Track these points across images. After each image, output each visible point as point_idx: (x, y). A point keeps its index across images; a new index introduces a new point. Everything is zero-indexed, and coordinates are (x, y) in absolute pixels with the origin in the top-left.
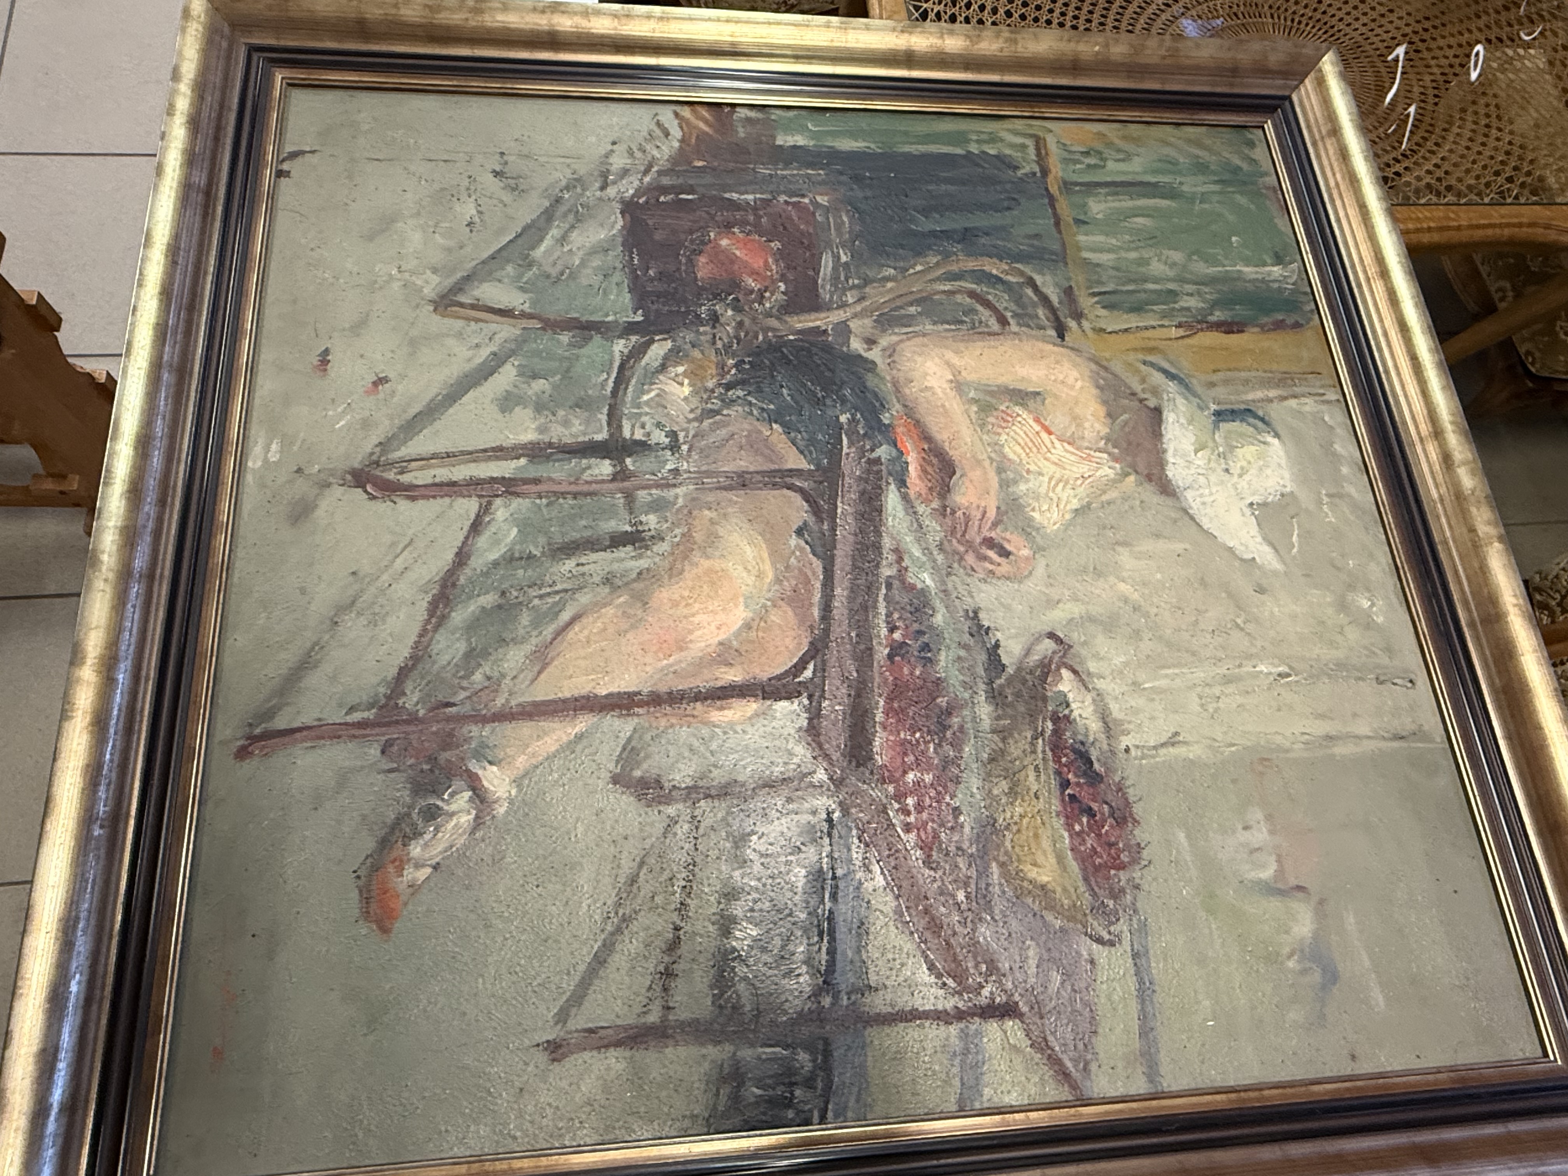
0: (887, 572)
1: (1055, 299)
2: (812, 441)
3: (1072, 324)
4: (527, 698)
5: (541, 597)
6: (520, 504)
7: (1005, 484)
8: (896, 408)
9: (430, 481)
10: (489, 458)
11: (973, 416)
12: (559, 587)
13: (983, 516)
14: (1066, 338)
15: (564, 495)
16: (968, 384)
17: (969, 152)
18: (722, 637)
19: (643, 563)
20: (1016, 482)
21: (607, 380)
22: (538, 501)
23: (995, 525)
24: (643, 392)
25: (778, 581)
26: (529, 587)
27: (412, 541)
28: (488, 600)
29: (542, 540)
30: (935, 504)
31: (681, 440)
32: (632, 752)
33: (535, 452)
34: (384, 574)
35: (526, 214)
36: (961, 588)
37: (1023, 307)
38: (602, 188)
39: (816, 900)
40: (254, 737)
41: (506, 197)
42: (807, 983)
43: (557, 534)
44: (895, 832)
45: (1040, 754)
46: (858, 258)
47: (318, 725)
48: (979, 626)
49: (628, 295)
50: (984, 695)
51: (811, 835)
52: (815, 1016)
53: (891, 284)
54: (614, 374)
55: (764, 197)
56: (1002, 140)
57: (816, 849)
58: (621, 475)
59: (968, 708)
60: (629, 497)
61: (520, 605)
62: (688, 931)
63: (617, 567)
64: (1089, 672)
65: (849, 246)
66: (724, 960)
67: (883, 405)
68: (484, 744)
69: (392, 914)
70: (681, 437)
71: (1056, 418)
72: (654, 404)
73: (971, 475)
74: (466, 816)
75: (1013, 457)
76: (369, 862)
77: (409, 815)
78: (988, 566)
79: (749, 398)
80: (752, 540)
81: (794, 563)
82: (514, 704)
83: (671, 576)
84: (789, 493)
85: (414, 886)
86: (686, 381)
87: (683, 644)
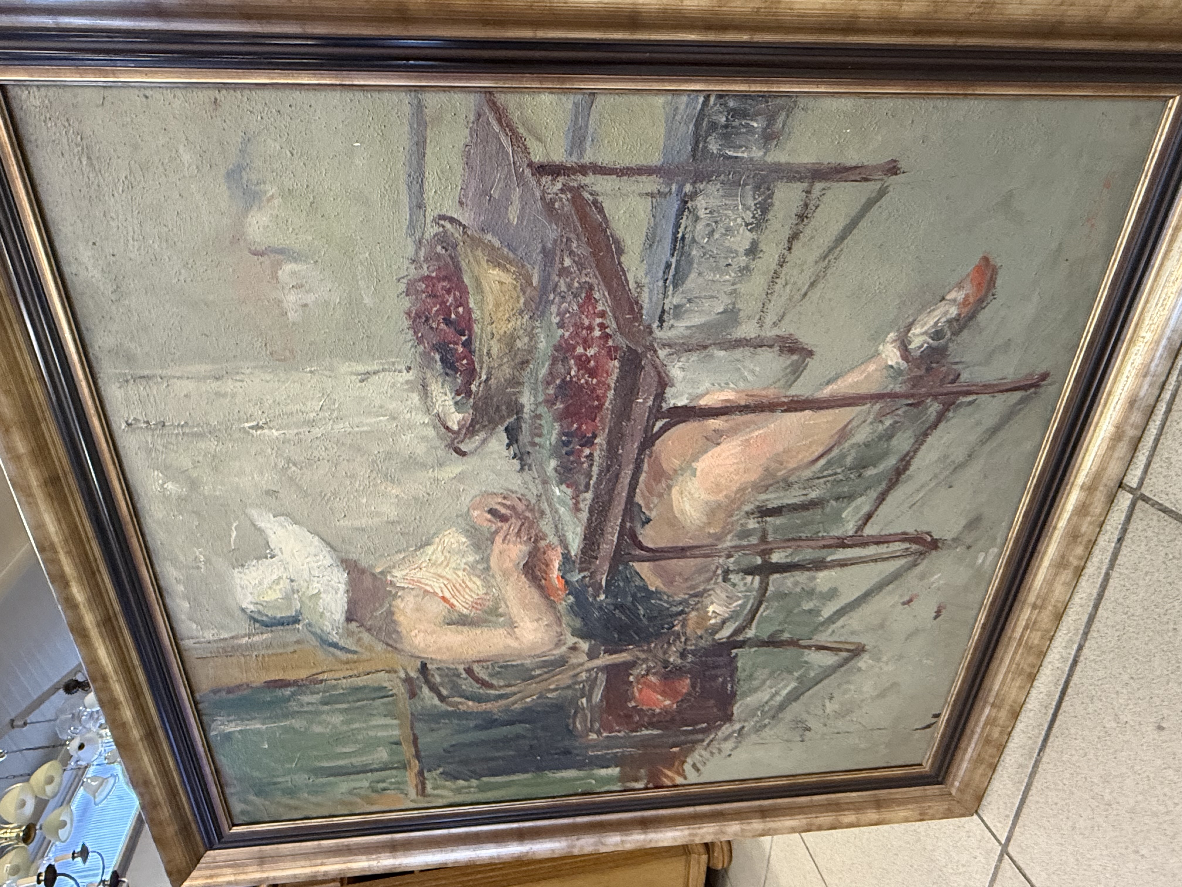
0: (589, 496)
1: (426, 690)
2: (627, 580)
3: (413, 674)
4: (858, 409)
5: (836, 474)
6: (837, 532)
7: (486, 560)
8: (562, 606)
9: (891, 544)
10: (850, 559)
11: (503, 606)
12: (822, 481)
13: (506, 536)
14: (419, 663)
15: (808, 539)
16: (503, 626)
17: (478, 779)
18: (718, 449)
19: (763, 497)
21: (764, 611)
22: (825, 534)
23: (496, 532)
24: (740, 606)
25: (669, 487)
26: (842, 480)
27: (910, 508)
28: (871, 472)
29: (828, 510)
30: (543, 544)
32: (797, 371)
33: (820, 565)
34: (933, 484)
35: (796, 708)
36: (531, 485)
37: (451, 681)
38: (743, 727)
39: (682, 263)
40: (1036, 385)
41: (805, 716)
42: (701, 203)
43: (817, 514)
44: (613, 311)
45: (485, 366)
46: (574, 702)
47: (996, 394)
48: (521, 459)
49: (739, 664)
50: (525, 410)
51: (678, 311)
52: (700, 177)
53: (552, 687)
54: (758, 615)
55: (634, 734)
56: (452, 790)
57: (676, 301)
58: (766, 553)
59: (540, 399)
60: (763, 539)
61: (850, 469)
62: (781, 247)
63: (781, 494)
64: (434, 427)
65: (579, 709)
66: (759, 224)
67: (571, 607)
68: (895, 378)
69: (978, 269)
70: (720, 579)
71: (436, 608)
72: (735, 598)
73: (511, 565)
74: (917, 330)
75: (475, 579)
76: (985, 304)
77: (953, 334)
78: (508, 503)
79: (668, 606)
80: (683, 512)
81: (656, 500)
82: (869, 405)
83: (745, 489)
84: (651, 546)
85: (960, 286)
86: (710, 614)
87: (746, 444)
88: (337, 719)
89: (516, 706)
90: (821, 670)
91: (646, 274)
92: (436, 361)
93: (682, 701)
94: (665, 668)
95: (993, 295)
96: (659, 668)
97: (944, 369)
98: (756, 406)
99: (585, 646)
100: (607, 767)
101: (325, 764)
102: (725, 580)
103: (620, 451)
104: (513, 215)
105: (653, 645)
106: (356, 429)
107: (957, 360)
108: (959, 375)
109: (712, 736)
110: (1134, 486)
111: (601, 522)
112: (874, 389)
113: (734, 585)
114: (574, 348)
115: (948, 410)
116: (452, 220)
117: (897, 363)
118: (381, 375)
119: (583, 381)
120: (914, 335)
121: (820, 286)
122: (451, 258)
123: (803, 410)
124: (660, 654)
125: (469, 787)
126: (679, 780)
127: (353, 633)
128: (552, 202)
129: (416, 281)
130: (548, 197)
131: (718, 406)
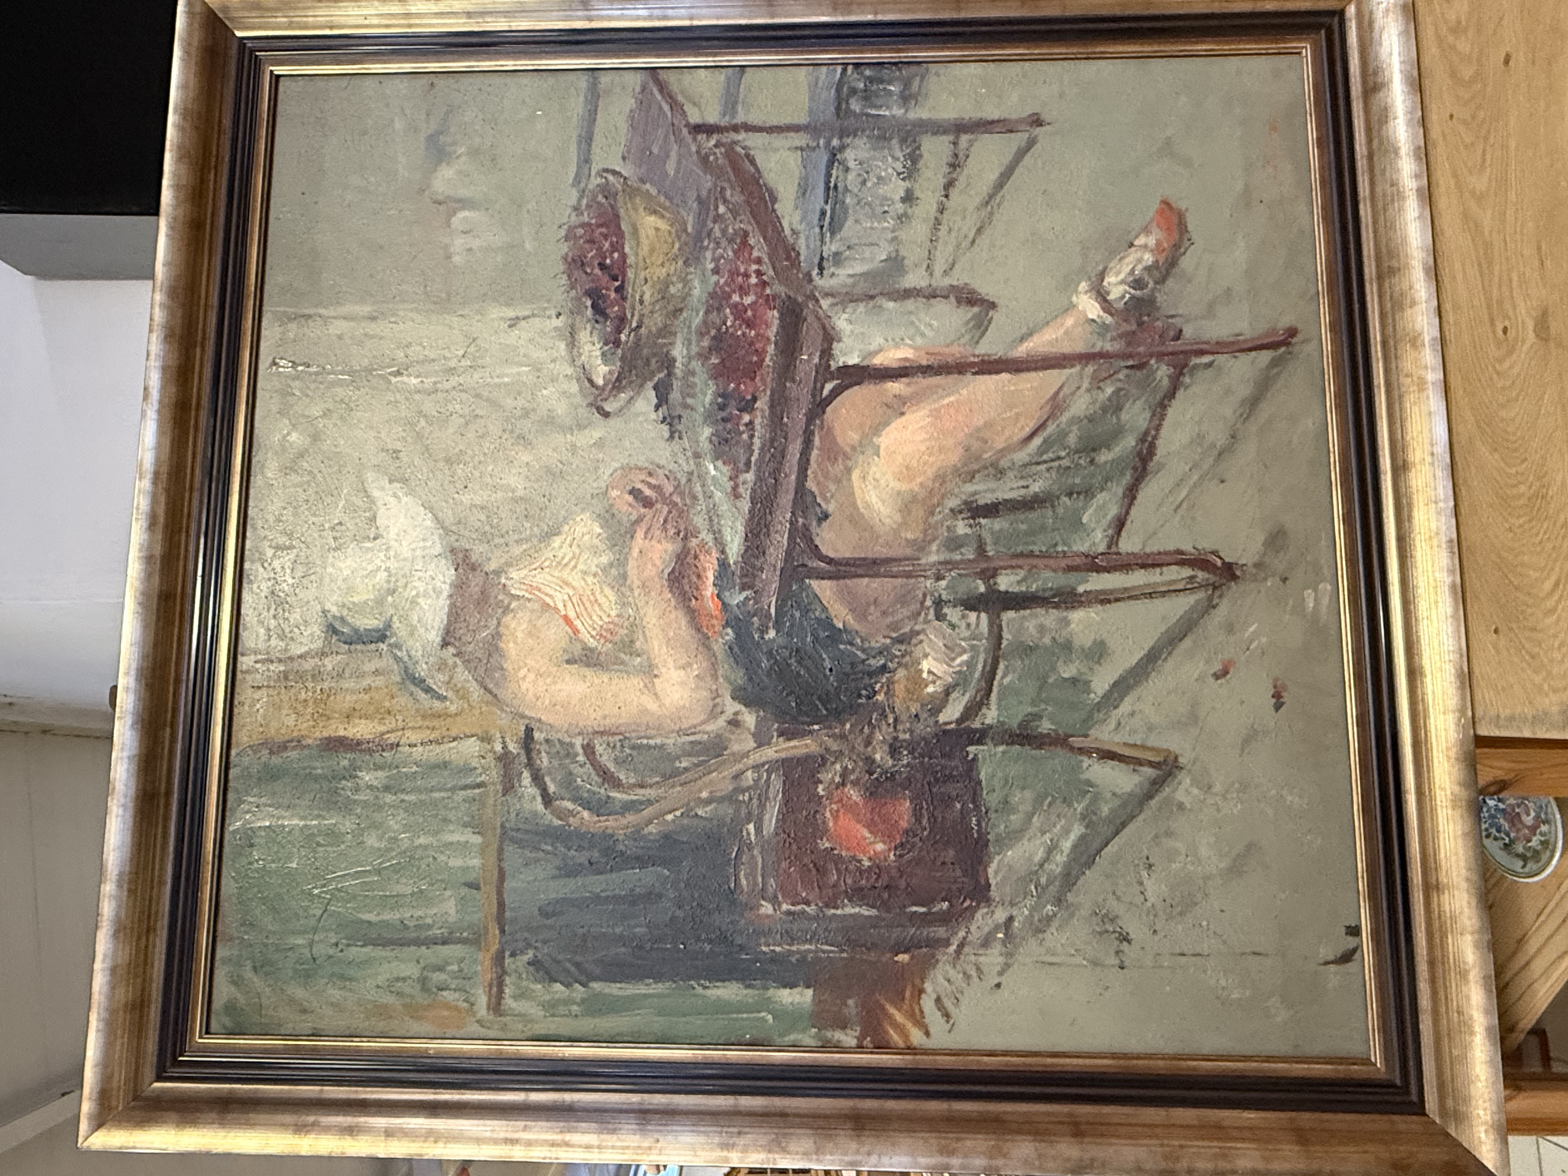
0: (750, 476)
1: (526, 778)
2: (805, 609)
3: (513, 747)
4: (1067, 371)
5: (1059, 458)
6: (1081, 546)
7: (621, 563)
8: (718, 646)
9: (1165, 569)
10: (1112, 592)
11: (641, 637)
12: (1043, 467)
13: (649, 529)
15: (1043, 556)
16: (639, 672)
17: (585, 986)
18: (903, 420)
19: (970, 488)
20: (611, 565)
21: (1003, 678)
22: (1066, 549)
23: (639, 521)
25: (849, 470)
26: (1069, 467)
27: (1175, 511)
28: (1104, 457)
29: (1061, 511)
30: (694, 543)
31: (932, 611)
32: (981, 326)
33: (1070, 599)
34: (1195, 477)
36: (681, 459)
37: (563, 767)
38: (1011, 919)
39: (838, 211)
40: (1287, 343)
41: (1112, 904)
42: (850, 155)
43: (1047, 517)
44: (770, 258)
45: (636, 313)
46: (736, 832)
47: (1237, 354)
48: (670, 425)
49: (983, 776)
50: (678, 364)
51: (838, 258)
52: (845, 133)
53: (704, 795)
54: (996, 683)
55: (833, 911)
56: (543, 1005)
57: (834, 248)
58: (989, 575)
59: (693, 353)
60: (981, 549)
61: (1077, 452)
62: (938, 194)
63: (993, 485)
64: (578, 380)
65: (745, 846)
66: (910, 172)
67: (730, 648)
68: (1101, 335)
70: (931, 615)
71: (555, 634)
72: (957, 650)
73: (653, 573)
74: (1110, 279)
75: (608, 591)
76: (1182, 250)
77: (1156, 283)
78: (653, 481)
79: (863, 656)
80: (868, 506)
81: (833, 487)
82: (1078, 367)
83: (945, 475)
84: (832, 554)
85: (1146, 230)
86: (925, 675)
87: (936, 415)
89: (652, 829)
90: (1117, 802)
91: (801, 222)
92: (586, 307)
93: (902, 844)
94: (869, 773)
95: (1189, 240)
96: (861, 774)
97: (1159, 324)
98: (940, 367)
99: (750, 719)
100: (791, 986)
102: (940, 616)
103: (785, 420)
104: (671, 167)
105: (848, 726)
106: (497, 380)
107: (1173, 312)
108: (1181, 331)
109: (962, 934)
111: (766, 515)
112: (1080, 347)
113: (953, 626)
114: (730, 297)
115: (1181, 374)
116: (614, 173)
117: (1098, 316)
118: (531, 320)
119: (739, 333)
120: (1109, 284)
121: (989, 231)
122: (612, 206)
123: (998, 372)
124: (859, 744)
125: (570, 1001)
126: (917, 1037)
127: (446, 665)
128: (707, 156)
129: (576, 227)
130: (703, 152)
131: (895, 365)
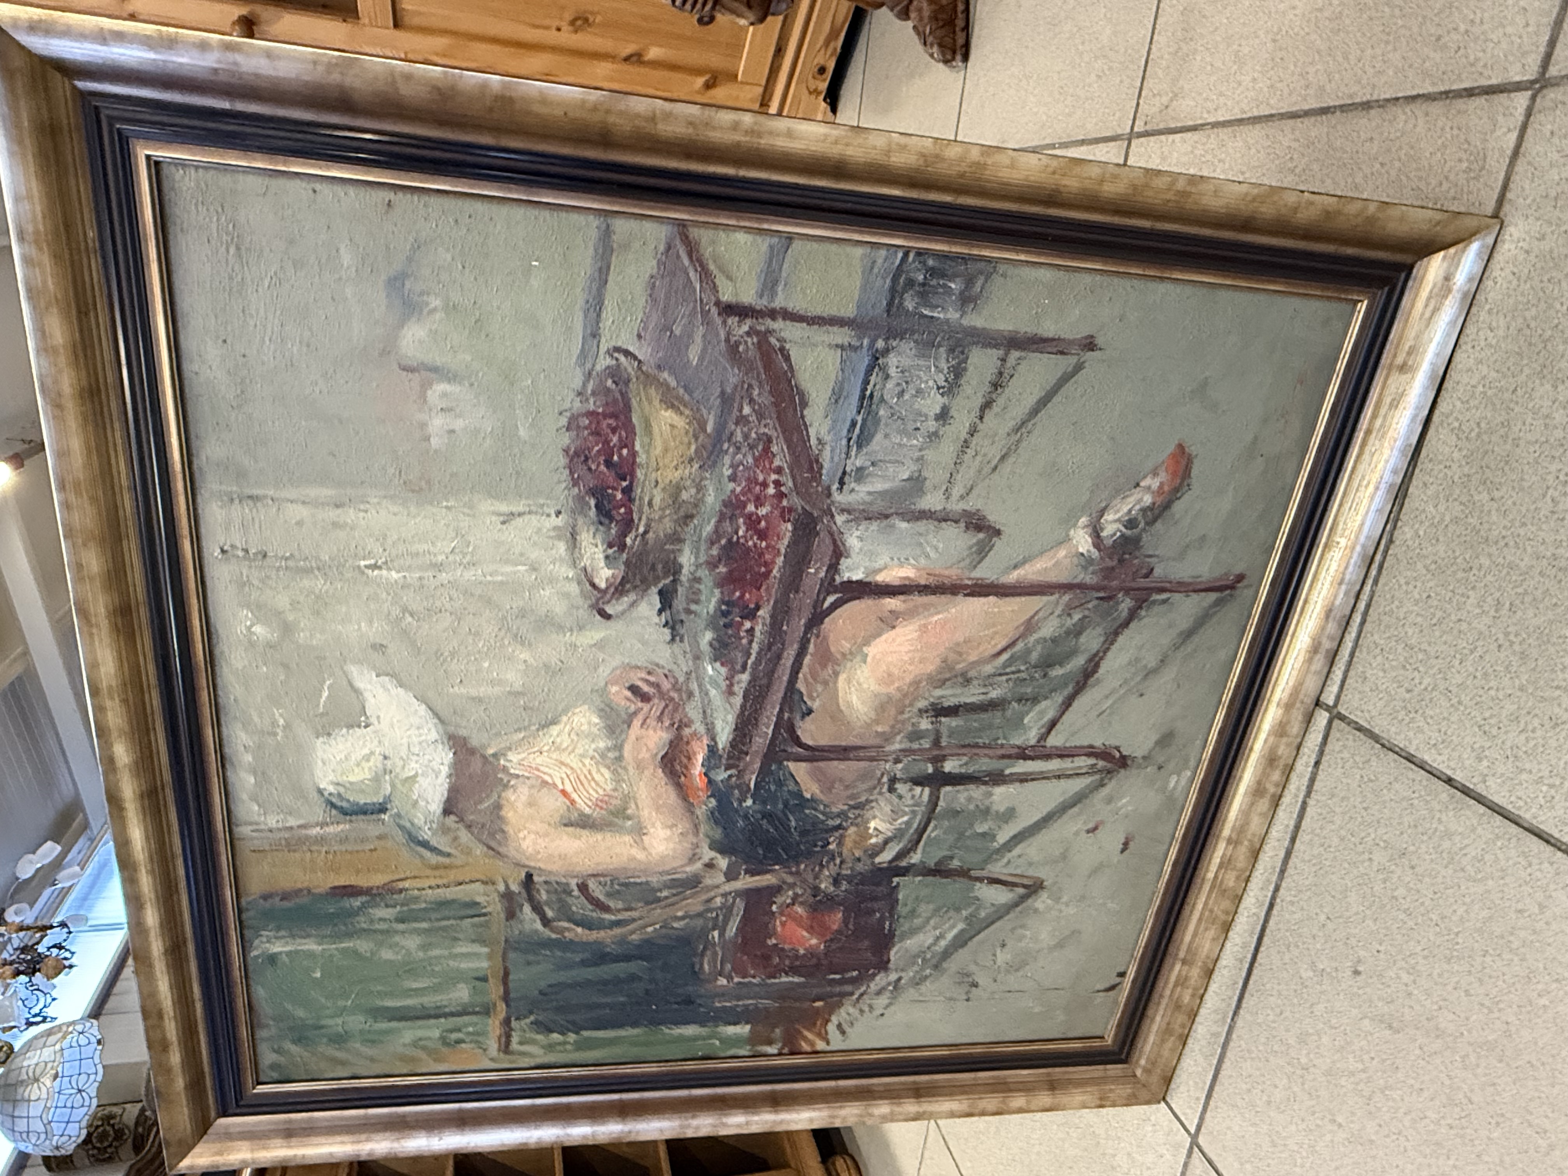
0: (745, 677)
1: (527, 909)
2: (780, 784)
3: (515, 888)
4: (1045, 599)
5: (1019, 671)
6: (1017, 740)
7: (619, 747)
8: (701, 811)
9: (1076, 759)
10: (1031, 774)
11: (633, 806)
12: (1004, 678)
13: (645, 720)
15: (985, 746)
16: (630, 832)
17: (577, 1033)
18: (893, 633)
19: (938, 692)
20: (609, 749)
21: (933, 830)
22: (1004, 742)
23: (635, 713)
24: (906, 823)
25: (836, 674)
26: (1025, 679)
27: (1098, 717)
28: (1057, 672)
29: (1009, 713)
30: (687, 731)
32: (982, 551)
33: (998, 778)
34: (1122, 692)
35: (962, 956)
36: (681, 660)
37: (560, 900)
38: (900, 979)
39: (869, 423)
40: (1232, 587)
41: (972, 968)
42: (892, 361)
43: (996, 718)
44: (791, 468)
45: (644, 518)
46: (703, 934)
47: (1191, 594)
48: (673, 628)
49: (900, 897)
50: (685, 571)
51: (860, 474)
52: (892, 334)
53: (680, 914)
54: (925, 836)
55: (772, 981)
56: (543, 1047)
57: (858, 463)
58: (938, 760)
59: (701, 561)
60: (936, 743)
61: (1035, 667)
62: (973, 414)
63: (959, 691)
64: (579, 583)
65: (709, 944)
66: (951, 388)
67: (712, 812)
68: (1085, 568)
69: (1173, 456)
70: (885, 788)
71: (553, 804)
72: (900, 813)
73: (647, 756)
74: (1109, 517)
75: (604, 770)
76: (1179, 495)
77: (1147, 524)
78: (652, 679)
79: (823, 818)
80: (849, 705)
81: (820, 688)
82: (1057, 596)
83: (920, 682)
84: (810, 743)
85: (1155, 473)
86: (871, 831)
87: (924, 629)
88: (412, 943)
89: (634, 937)
90: (993, 909)
91: (830, 431)
92: (590, 507)
93: (832, 940)
94: (815, 896)
95: (1189, 485)
96: (808, 897)
97: (1137, 561)
98: (937, 587)
99: (723, 863)
100: (735, 1024)
101: (389, 1003)
102: (891, 790)
103: (785, 628)
104: (693, 355)
105: (802, 866)
106: (489, 578)
107: (1151, 553)
108: (1153, 569)
109: (863, 989)
110: (1331, 703)
111: (756, 711)
112: (1063, 578)
113: (900, 797)
114: (745, 507)
115: (1140, 607)
116: (627, 353)
117: (1088, 551)
118: (527, 517)
119: (750, 543)
120: (1107, 521)
121: (1011, 460)
122: (623, 395)
123: (986, 595)
124: (810, 878)
125: (565, 1043)
126: (821, 1045)
127: (449, 829)
128: (737, 344)
129: (579, 415)
130: (733, 339)
131: (897, 583)
